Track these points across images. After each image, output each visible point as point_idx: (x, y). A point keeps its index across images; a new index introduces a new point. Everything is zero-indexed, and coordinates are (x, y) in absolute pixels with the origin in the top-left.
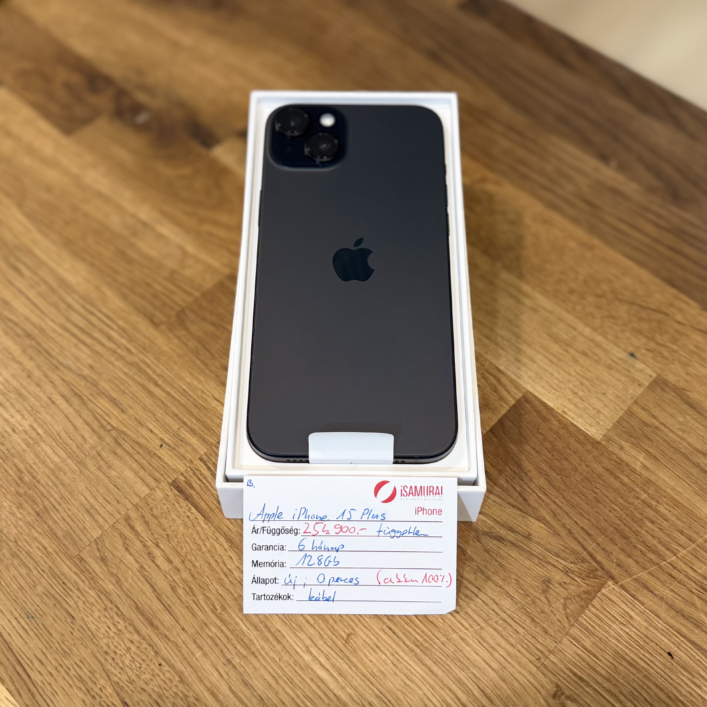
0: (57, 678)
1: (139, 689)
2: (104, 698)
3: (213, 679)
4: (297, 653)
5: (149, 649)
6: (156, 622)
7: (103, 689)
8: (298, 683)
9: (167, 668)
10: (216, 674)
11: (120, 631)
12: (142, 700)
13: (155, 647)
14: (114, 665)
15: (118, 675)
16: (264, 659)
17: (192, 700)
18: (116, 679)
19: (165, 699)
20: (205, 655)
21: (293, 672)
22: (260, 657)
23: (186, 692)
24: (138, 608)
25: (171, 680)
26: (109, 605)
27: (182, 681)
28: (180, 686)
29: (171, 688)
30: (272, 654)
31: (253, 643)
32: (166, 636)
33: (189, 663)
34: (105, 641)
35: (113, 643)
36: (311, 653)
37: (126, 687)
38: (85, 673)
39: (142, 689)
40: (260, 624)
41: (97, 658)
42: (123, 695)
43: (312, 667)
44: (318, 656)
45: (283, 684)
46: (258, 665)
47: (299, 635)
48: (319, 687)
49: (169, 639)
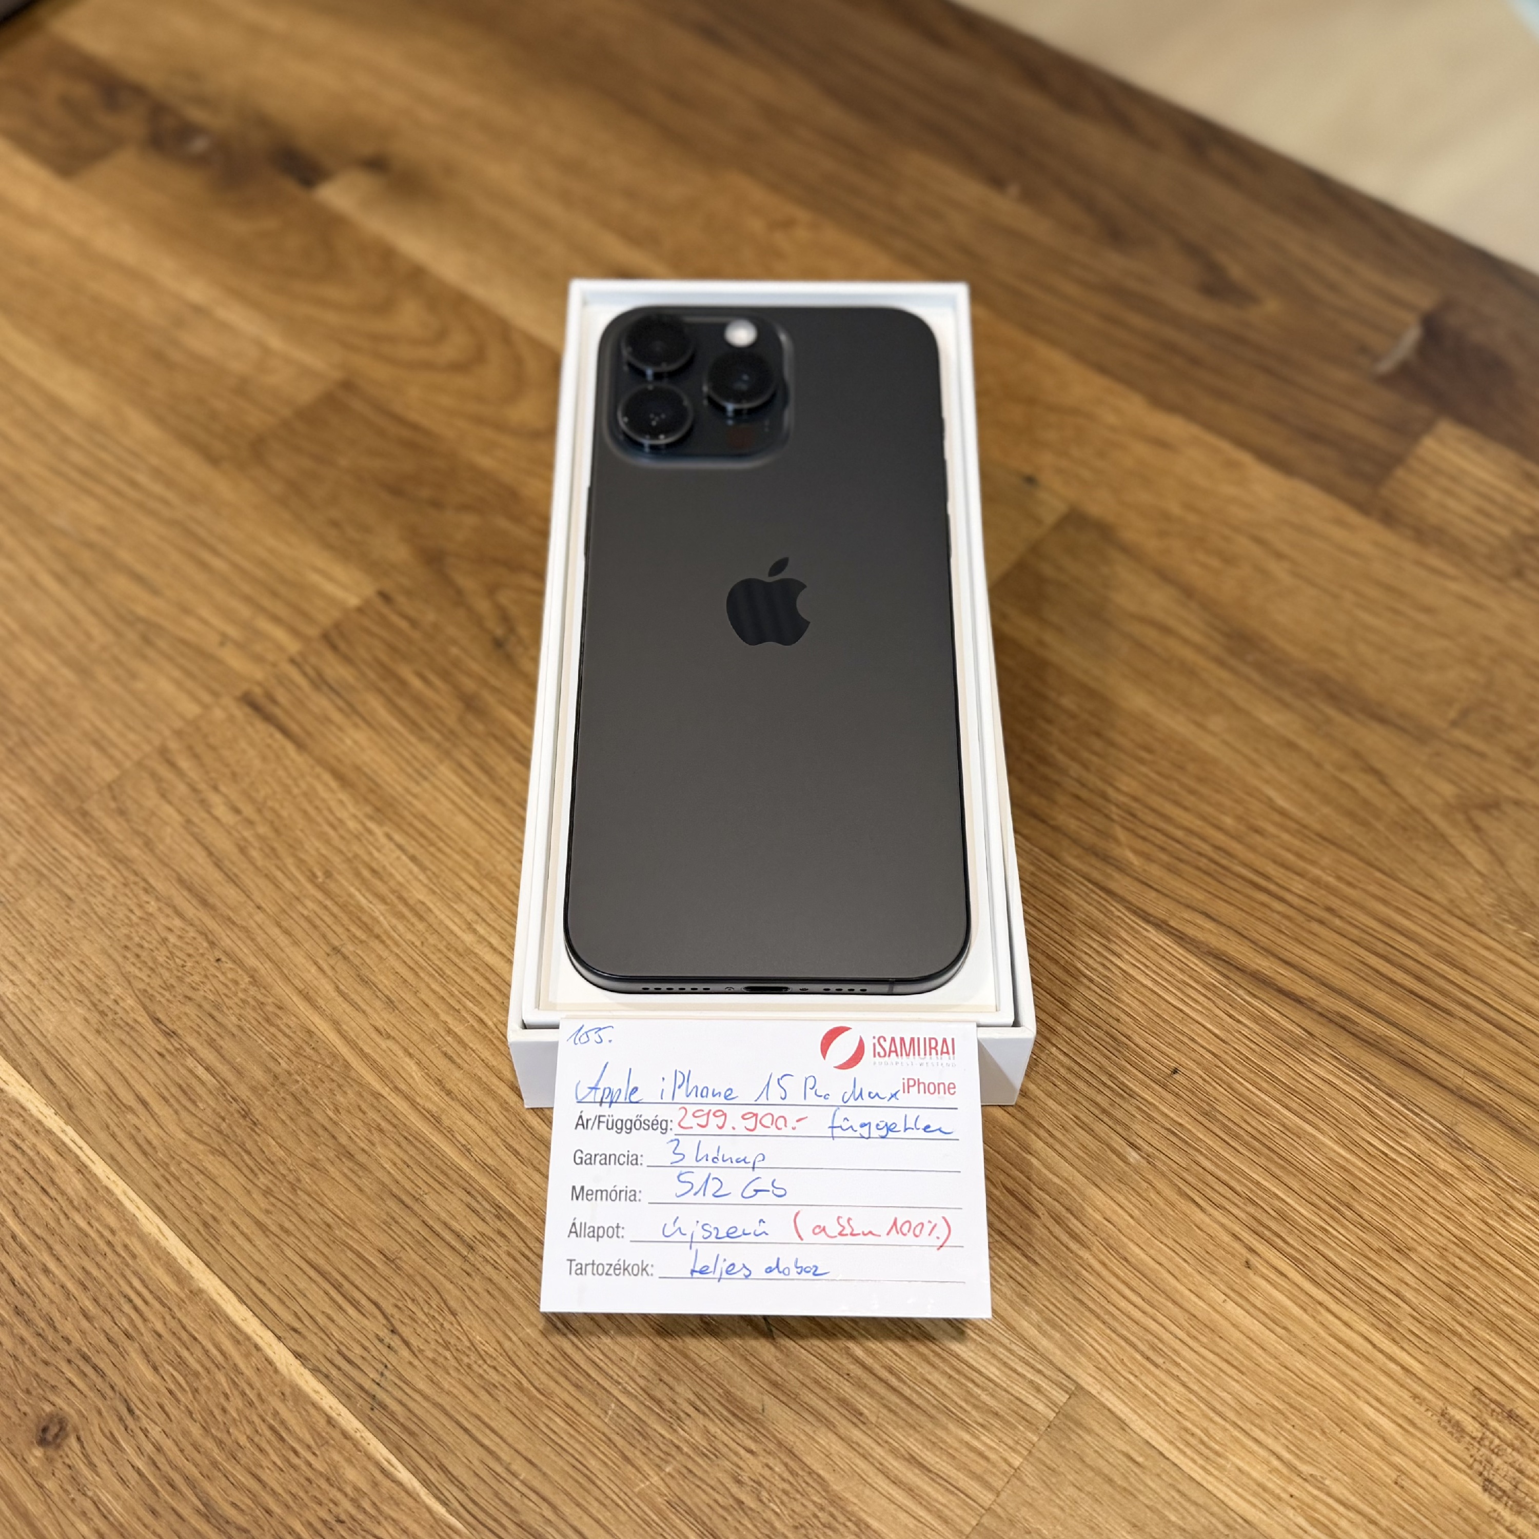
0: (41, 989)
1: (180, 998)
2: (121, 1013)
3: (308, 977)
4: (452, 932)
5: (200, 939)
6: (212, 900)
7: (120, 1001)
8: (453, 976)
9: (230, 965)
10: (314, 969)
11: (151, 915)
12: (186, 1014)
13: (210, 936)
14: (139, 965)
15: (147, 980)
16: (397, 945)
17: (270, 1008)
18: (142, 986)
19: (225, 1010)
20: (296, 943)
21: (445, 960)
22: (389, 942)
23: (263, 999)
24: (181, 880)
25: (236, 983)
26: (132, 878)
27: (255, 981)
28: (253, 990)
29: (236, 994)
30: (409, 936)
31: (378, 922)
32: (229, 919)
33: (267, 956)
34: (125, 931)
35: (137, 932)
36: (475, 931)
37: (159, 997)
38: (88, 979)
39: (186, 997)
40: (391, 896)
41: (110, 956)
42: (152, 1007)
43: (477, 951)
44: (487, 936)
45: (426, 978)
46: (385, 954)
47: (455, 906)
48: (487, 979)
49: (234, 923)
